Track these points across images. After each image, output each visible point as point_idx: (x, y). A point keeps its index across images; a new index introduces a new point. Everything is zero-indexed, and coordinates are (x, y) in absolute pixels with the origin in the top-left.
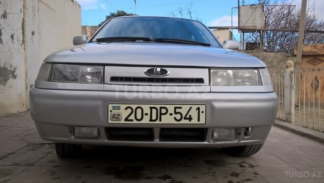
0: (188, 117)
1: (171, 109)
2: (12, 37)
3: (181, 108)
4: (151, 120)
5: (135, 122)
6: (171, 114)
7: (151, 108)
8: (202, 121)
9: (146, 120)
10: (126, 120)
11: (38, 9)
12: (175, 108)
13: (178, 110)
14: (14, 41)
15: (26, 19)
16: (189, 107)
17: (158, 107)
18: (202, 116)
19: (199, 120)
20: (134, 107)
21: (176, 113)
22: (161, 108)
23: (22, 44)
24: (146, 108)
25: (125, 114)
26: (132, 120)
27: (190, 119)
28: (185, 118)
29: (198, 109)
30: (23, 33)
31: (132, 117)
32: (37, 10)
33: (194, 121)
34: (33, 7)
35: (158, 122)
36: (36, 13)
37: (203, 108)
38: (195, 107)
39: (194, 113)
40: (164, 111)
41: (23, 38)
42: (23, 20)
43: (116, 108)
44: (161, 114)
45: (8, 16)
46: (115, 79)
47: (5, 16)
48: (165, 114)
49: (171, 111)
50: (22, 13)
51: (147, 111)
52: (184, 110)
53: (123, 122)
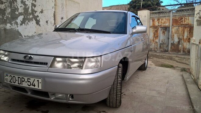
0: (33, 84)
1: (26, 78)
2: (47, 22)
3: (30, 79)
4: (18, 84)
6: (26, 82)
7: (18, 77)
8: (40, 88)
9: (16, 84)
11: (66, 4)
12: (28, 79)
13: (29, 80)
14: (48, 24)
15: (57, 11)
16: (34, 79)
17: (21, 77)
19: (38, 87)
20: (13, 76)
21: (28, 82)
22: (22, 78)
23: (54, 25)
24: (17, 77)
25: (9, 78)
26: (12, 82)
27: (34, 86)
28: (32, 85)
29: (38, 81)
30: (55, 19)
31: (12, 81)
32: (65, 5)
33: (36, 87)
34: (62, 4)
35: (21, 85)
36: (64, 7)
37: (40, 81)
38: (36, 80)
39: (36, 83)
40: (23, 80)
41: (55, 22)
42: (55, 12)
43: (7, 75)
44: (22, 81)
45: (43, 11)
46: (13, 60)
47: (42, 12)
48: (24, 81)
49: (26, 80)
50: (54, 9)
51: (17, 79)
52: (32, 80)
53: (9, 82)
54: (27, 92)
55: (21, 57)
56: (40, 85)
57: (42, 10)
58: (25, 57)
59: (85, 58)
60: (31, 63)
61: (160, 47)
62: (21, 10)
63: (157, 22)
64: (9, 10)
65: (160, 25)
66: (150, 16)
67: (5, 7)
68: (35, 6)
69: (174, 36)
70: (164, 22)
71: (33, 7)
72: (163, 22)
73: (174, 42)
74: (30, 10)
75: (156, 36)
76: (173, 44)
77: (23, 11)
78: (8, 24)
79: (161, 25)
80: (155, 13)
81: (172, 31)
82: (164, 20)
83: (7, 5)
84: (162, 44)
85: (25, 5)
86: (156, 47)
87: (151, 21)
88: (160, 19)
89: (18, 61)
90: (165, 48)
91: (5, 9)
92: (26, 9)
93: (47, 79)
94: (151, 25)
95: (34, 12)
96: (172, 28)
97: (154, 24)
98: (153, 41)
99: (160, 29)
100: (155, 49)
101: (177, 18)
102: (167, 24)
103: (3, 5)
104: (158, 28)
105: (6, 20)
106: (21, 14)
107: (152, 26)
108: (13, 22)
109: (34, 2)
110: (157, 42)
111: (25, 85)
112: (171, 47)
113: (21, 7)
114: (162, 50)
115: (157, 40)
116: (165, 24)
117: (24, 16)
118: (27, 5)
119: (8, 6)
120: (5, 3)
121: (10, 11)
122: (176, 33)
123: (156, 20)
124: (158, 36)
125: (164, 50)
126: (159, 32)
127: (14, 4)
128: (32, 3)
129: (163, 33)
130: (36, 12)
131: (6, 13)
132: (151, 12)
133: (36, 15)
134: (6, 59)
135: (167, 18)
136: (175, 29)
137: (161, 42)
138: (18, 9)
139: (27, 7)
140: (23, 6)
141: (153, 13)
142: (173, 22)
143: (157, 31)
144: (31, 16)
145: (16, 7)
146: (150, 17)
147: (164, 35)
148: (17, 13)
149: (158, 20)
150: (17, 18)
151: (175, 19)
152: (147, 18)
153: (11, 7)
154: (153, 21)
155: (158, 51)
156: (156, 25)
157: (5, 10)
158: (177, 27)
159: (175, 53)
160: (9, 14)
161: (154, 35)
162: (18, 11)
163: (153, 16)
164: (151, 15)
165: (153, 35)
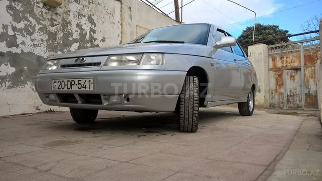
1: (76, 81)
3: (81, 81)
4: (68, 89)
5: (62, 90)
6: (76, 85)
7: (68, 81)
8: (92, 89)
9: (66, 89)
10: (58, 89)
12: (78, 81)
13: (80, 82)
15: (124, 41)
16: (85, 80)
17: (71, 80)
19: (90, 88)
20: (61, 81)
21: (79, 84)
22: (72, 81)
24: (66, 81)
25: (57, 85)
26: (60, 89)
27: (85, 87)
28: (83, 87)
29: (90, 81)
31: (60, 87)
32: (135, 34)
33: (87, 89)
34: (132, 32)
35: (70, 90)
36: (135, 36)
37: (92, 81)
38: (88, 80)
39: (87, 84)
42: (121, 41)
43: (55, 82)
44: (72, 85)
45: (106, 40)
46: (63, 66)
47: (103, 40)
48: (74, 84)
49: (76, 83)
50: (120, 37)
51: (66, 83)
53: (57, 90)
55: (72, 61)
56: (92, 85)
57: (104, 38)
58: (76, 61)
59: (143, 53)
60: (83, 65)
61: (288, 101)
62: (76, 36)
63: (280, 61)
64: (61, 35)
65: (285, 65)
66: (268, 52)
67: (56, 30)
68: (94, 32)
69: (308, 81)
70: (291, 61)
71: (92, 33)
72: (289, 60)
73: (309, 92)
74: (88, 36)
75: (280, 83)
76: (308, 95)
77: (78, 37)
78: (59, 52)
79: (286, 66)
80: (276, 48)
81: (305, 75)
82: (291, 58)
83: (59, 28)
84: (291, 96)
85: (81, 29)
86: (281, 100)
87: (271, 60)
88: (285, 57)
90: (298, 102)
91: (56, 32)
92: (83, 35)
93: (100, 78)
94: (271, 66)
95: (92, 39)
96: (304, 70)
97: (275, 65)
98: (276, 91)
99: (285, 72)
100: (279, 104)
101: (312, 54)
102: (296, 64)
103: (55, 28)
104: (283, 71)
105: (56, 47)
106: (75, 41)
107: (272, 69)
108: (65, 50)
109: (93, 27)
110: (282, 93)
111: (75, 88)
112: (306, 100)
113: (76, 31)
114: (292, 106)
115: (282, 90)
116: (292, 64)
117: (80, 44)
118: (84, 30)
119: (60, 29)
120: (56, 25)
121: (62, 35)
122: (312, 77)
123: (278, 59)
124: (282, 84)
125: (296, 106)
126: (284, 77)
127: (67, 27)
128: (90, 28)
129: (291, 78)
130: (95, 39)
131: (57, 38)
132: (270, 46)
133: (96, 43)
134: (55, 68)
135: (295, 54)
136: (310, 70)
137: (289, 93)
138: (72, 34)
139: (84, 32)
140: (79, 30)
141: (273, 48)
142: (305, 60)
143: (280, 76)
144: (89, 45)
145: (70, 31)
146: (269, 55)
147: (292, 81)
148: (71, 39)
149: (282, 58)
150: (70, 45)
151: (308, 55)
152: (263, 56)
153: (63, 31)
154: (274, 60)
155: (285, 108)
156: (278, 66)
157: (56, 33)
158: (313, 68)
159: (313, 109)
160: (61, 39)
161: (277, 81)
162: (72, 37)
163: (273, 52)
164: (270, 51)
165: (275, 82)
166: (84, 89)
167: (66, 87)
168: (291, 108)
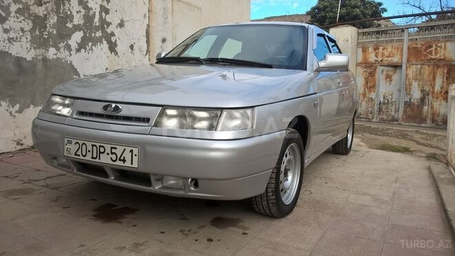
0: (122, 158)
1: (108, 147)
2: (132, 47)
3: (116, 148)
4: (92, 158)
5: (81, 157)
6: (108, 154)
7: (93, 145)
8: (135, 165)
9: (88, 158)
10: (76, 154)
11: (173, 10)
12: (112, 148)
13: (113, 151)
14: (134, 52)
15: (153, 24)
16: (123, 148)
17: (98, 145)
18: (135, 159)
19: (132, 164)
20: (81, 142)
21: (112, 153)
22: (100, 146)
23: (146, 54)
24: (89, 145)
25: (74, 148)
26: (79, 155)
27: (124, 161)
28: (120, 160)
29: (132, 151)
30: (148, 42)
31: (79, 153)
32: (170, 11)
33: (128, 164)
34: (165, 9)
35: (97, 160)
36: (169, 16)
37: (136, 151)
38: (128, 149)
39: (127, 155)
40: (102, 150)
41: (148, 47)
42: (148, 26)
43: (70, 142)
44: (100, 153)
45: (125, 24)
46: (82, 113)
47: (121, 25)
48: (103, 153)
49: (108, 150)
50: (147, 19)
51: (90, 148)
52: (119, 151)
53: (73, 156)
54: (107, 176)
57: (122, 21)
58: (105, 108)
60: (118, 118)
61: (380, 110)
62: (78, 20)
63: (374, 54)
64: (53, 19)
65: (380, 59)
66: (358, 39)
67: (45, 13)
68: (107, 12)
69: (410, 85)
70: (390, 54)
71: (103, 14)
72: (386, 53)
73: (410, 99)
74: (97, 19)
75: (371, 84)
76: (408, 104)
77: (82, 22)
78: (51, 48)
79: (381, 61)
80: (369, 33)
81: (407, 75)
82: (389, 50)
83: (50, 8)
84: (384, 103)
85: (87, 8)
86: (370, 109)
87: (360, 50)
88: (381, 48)
89: (91, 114)
90: (393, 113)
91: (45, 15)
92: (88, 18)
93: (149, 149)
94: (360, 59)
95: (104, 24)
96: (407, 68)
97: (365, 58)
98: (364, 95)
99: (380, 69)
100: (367, 114)
101: (419, 46)
102: (396, 60)
103: (43, 8)
104: (376, 68)
105: (46, 41)
106: (77, 28)
107: (361, 63)
108: (62, 45)
109: (105, 3)
110: (372, 99)
111: (105, 159)
112: (405, 111)
113: (77, 12)
114: (385, 117)
115: (373, 95)
116: (390, 59)
117: (85, 33)
118: (91, 9)
119: (52, 10)
120: (45, 3)
121: (55, 20)
122: (416, 80)
123: (371, 49)
124: (374, 86)
125: (390, 118)
126: (377, 76)
127: (64, 5)
128: (101, 6)
129: (386, 78)
130: (109, 24)
131: (48, 26)
132: (360, 31)
133: (109, 30)
135: (395, 44)
136: (415, 69)
137: (382, 100)
138: (71, 18)
139: (91, 13)
140: (82, 10)
141: (364, 34)
142: (409, 54)
143: (372, 74)
144: (99, 34)
145: (69, 13)
146: (358, 43)
147: (388, 83)
148: (70, 25)
149: (376, 49)
150: (69, 36)
151: (413, 48)
152: (350, 45)
153: (57, 12)
154: (364, 51)
155: (374, 120)
156: (370, 60)
157: (45, 18)
158: (419, 66)
159: (413, 124)
160: (53, 27)
161: (367, 82)
162: (72, 22)
163: (365, 39)
164: (360, 37)
165: (364, 83)
166: (121, 163)
167: (89, 155)
168: (383, 121)
